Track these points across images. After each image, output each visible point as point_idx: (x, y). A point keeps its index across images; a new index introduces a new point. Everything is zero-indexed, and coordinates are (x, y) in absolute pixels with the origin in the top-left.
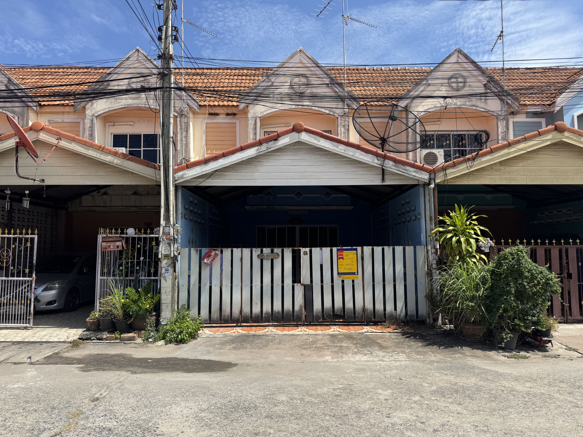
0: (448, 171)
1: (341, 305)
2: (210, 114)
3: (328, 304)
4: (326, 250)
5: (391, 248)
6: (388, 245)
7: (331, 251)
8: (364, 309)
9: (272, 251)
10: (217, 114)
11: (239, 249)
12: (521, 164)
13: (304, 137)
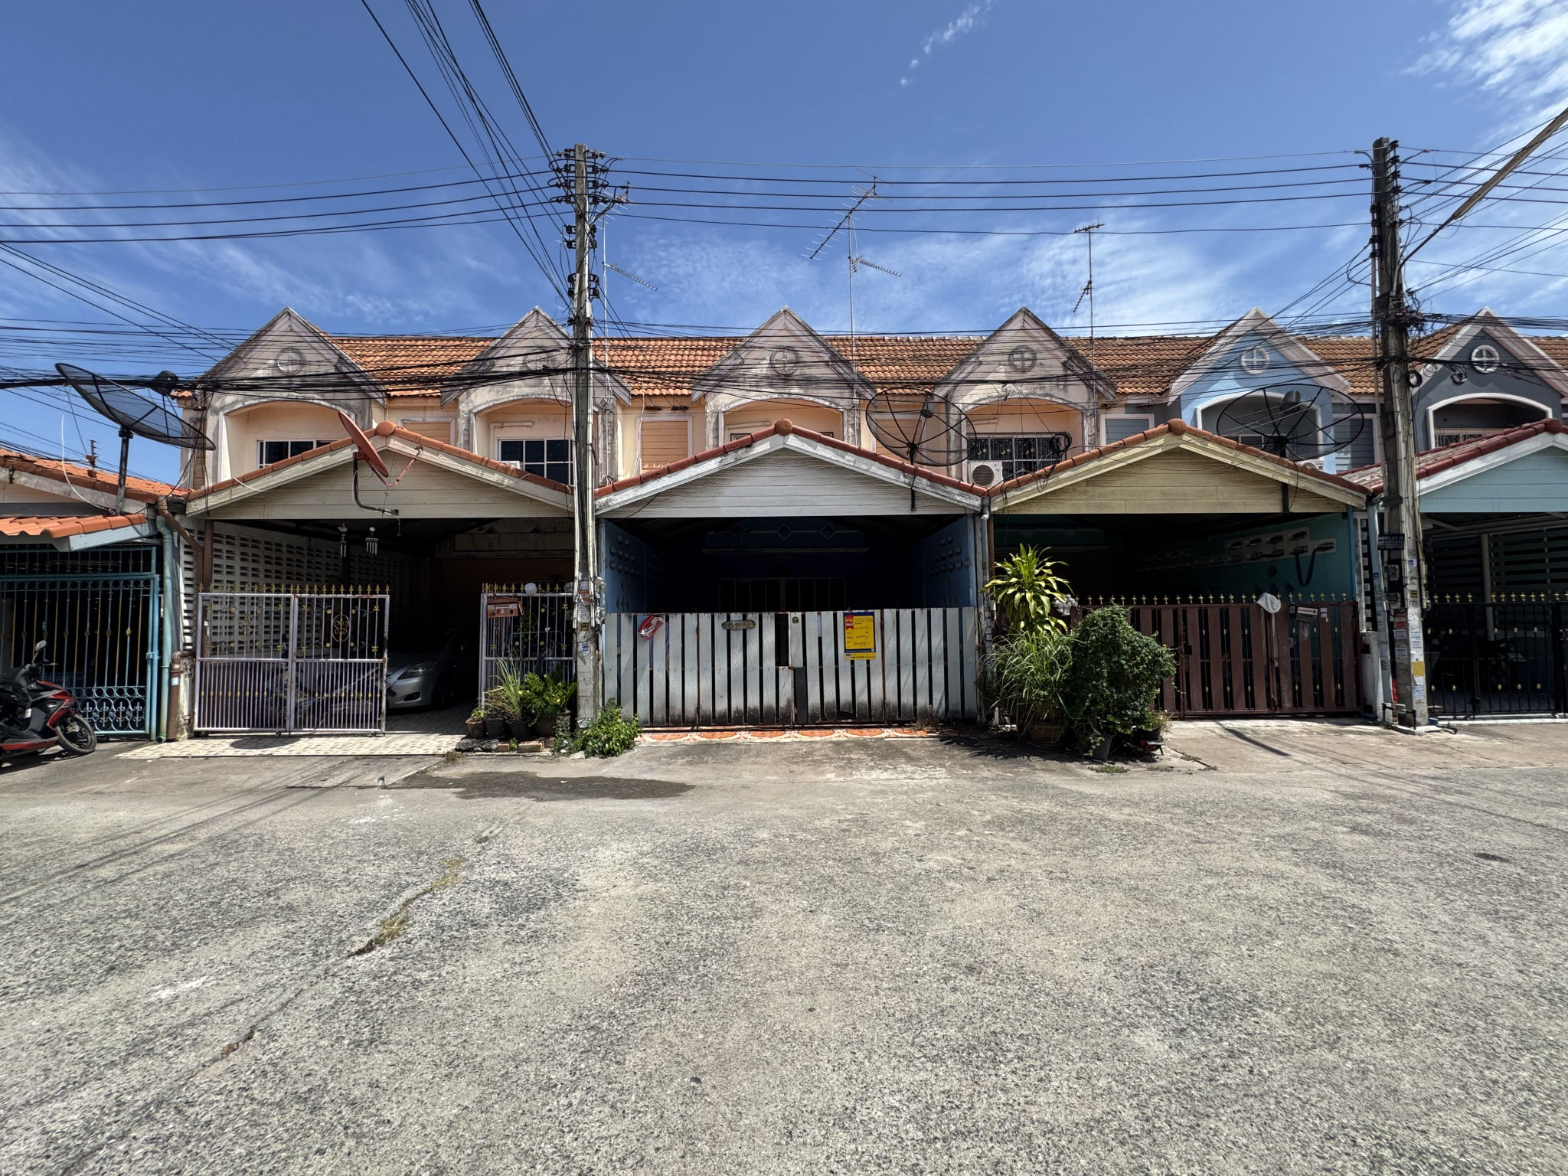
0: (1009, 495)
1: (850, 698)
2: (648, 408)
3: (830, 696)
4: (827, 616)
5: (925, 611)
6: (921, 607)
7: (835, 616)
8: (884, 704)
9: (744, 618)
10: (659, 409)
11: (694, 615)
12: (1118, 483)
13: (793, 441)
